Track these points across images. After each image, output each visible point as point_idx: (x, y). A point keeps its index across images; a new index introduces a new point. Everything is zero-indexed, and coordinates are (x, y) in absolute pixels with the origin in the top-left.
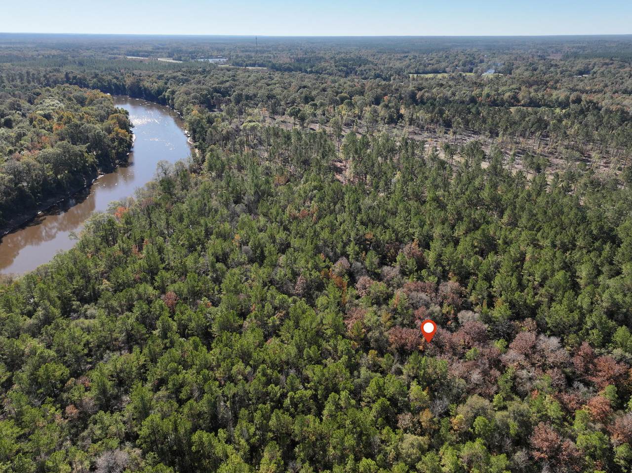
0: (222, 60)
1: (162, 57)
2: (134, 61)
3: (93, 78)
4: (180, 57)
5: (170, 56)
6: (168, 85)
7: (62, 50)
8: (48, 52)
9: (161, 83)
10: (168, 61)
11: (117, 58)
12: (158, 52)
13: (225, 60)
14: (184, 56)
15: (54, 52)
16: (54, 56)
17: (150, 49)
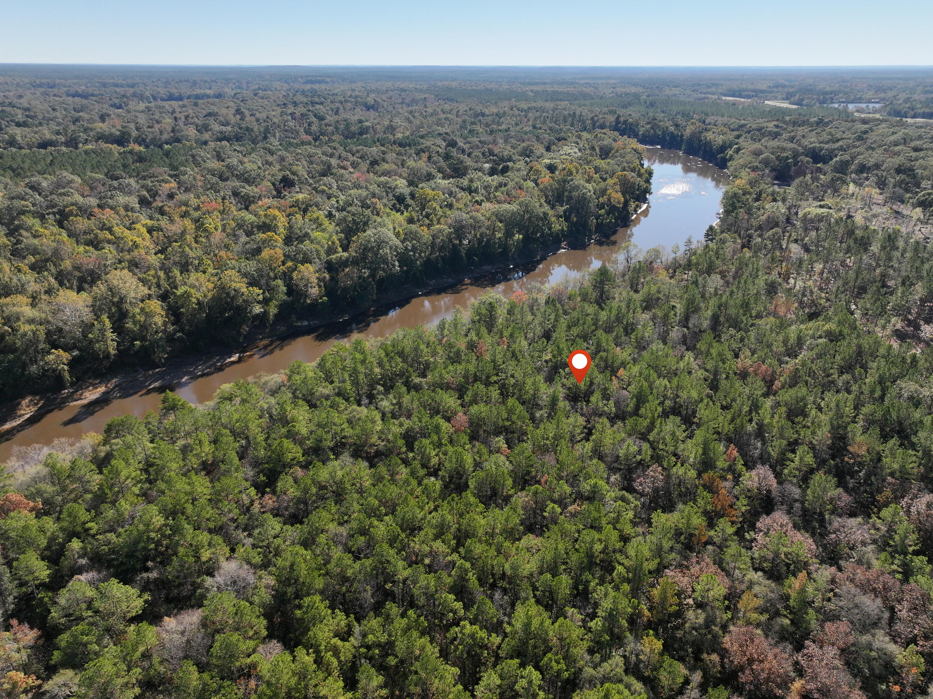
0: (871, 106)
1: (776, 98)
2: (727, 103)
3: (648, 123)
4: (802, 100)
5: (788, 98)
6: (741, 140)
7: (644, 87)
8: (624, 90)
9: (731, 136)
10: (778, 104)
11: (707, 98)
12: (772, 92)
13: (878, 106)
14: (809, 98)
15: (633, 90)
16: (627, 94)
17: (763, 87)
